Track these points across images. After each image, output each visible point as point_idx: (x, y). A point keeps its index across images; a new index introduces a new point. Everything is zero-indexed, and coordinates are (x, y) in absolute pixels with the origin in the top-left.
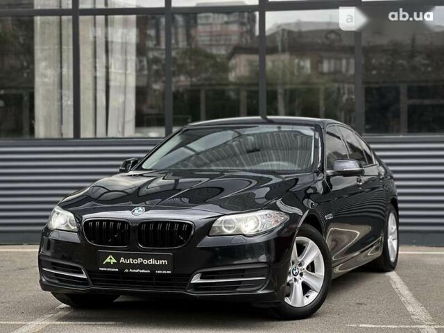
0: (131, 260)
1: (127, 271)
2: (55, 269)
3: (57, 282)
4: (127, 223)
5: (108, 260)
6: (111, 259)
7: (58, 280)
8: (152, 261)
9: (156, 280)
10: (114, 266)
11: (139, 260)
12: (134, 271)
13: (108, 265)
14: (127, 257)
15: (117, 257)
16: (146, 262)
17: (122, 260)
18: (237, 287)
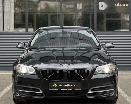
0: (64, 85)
1: (62, 90)
2: (24, 90)
3: (26, 95)
4: (62, 70)
5: (53, 86)
6: (55, 85)
7: (27, 94)
8: (73, 85)
9: (74, 92)
10: (56, 88)
11: (68, 85)
12: (65, 89)
13: (54, 87)
14: (62, 84)
15: (58, 84)
16: (70, 86)
17: (60, 85)
18: (104, 94)
